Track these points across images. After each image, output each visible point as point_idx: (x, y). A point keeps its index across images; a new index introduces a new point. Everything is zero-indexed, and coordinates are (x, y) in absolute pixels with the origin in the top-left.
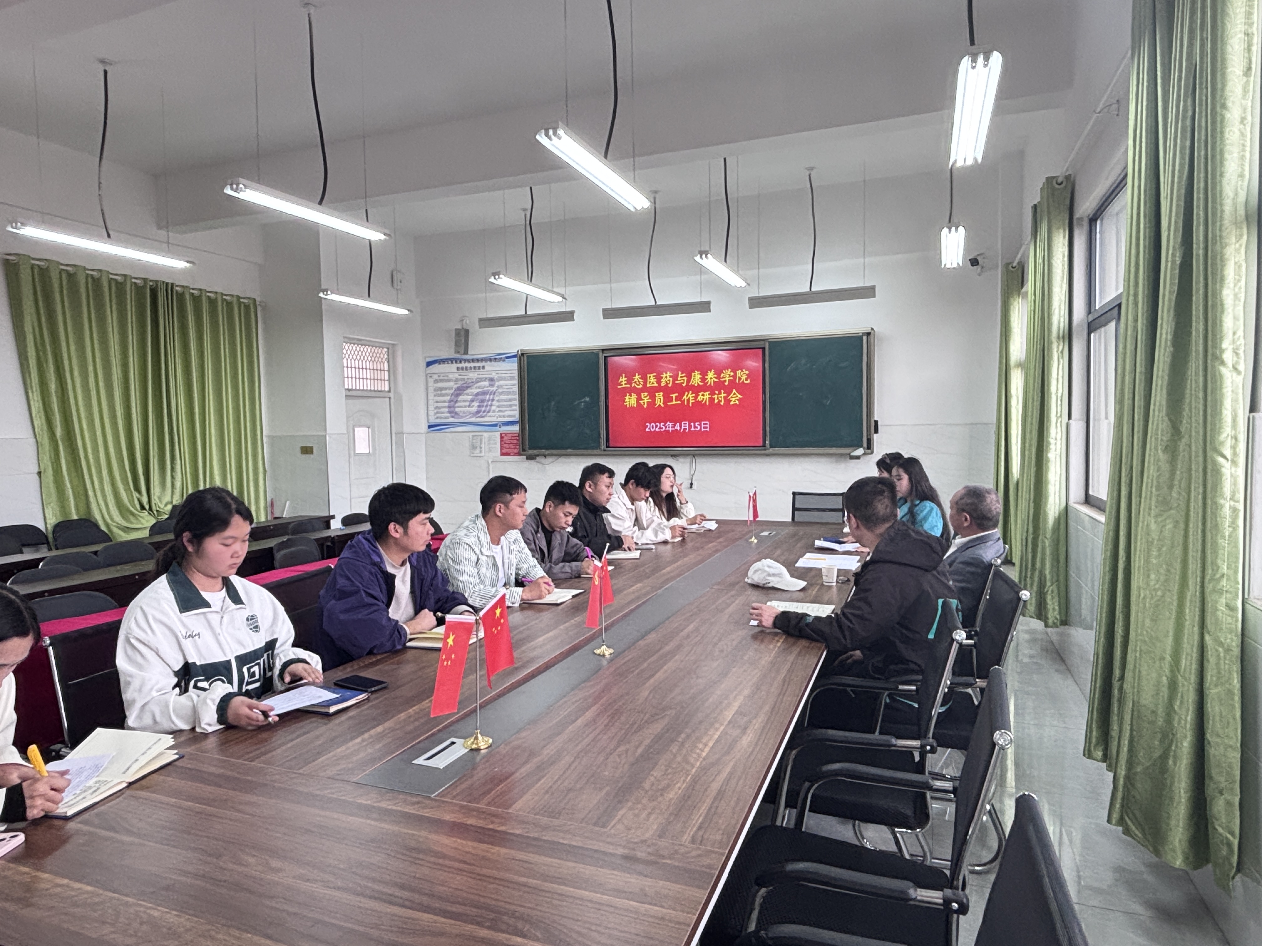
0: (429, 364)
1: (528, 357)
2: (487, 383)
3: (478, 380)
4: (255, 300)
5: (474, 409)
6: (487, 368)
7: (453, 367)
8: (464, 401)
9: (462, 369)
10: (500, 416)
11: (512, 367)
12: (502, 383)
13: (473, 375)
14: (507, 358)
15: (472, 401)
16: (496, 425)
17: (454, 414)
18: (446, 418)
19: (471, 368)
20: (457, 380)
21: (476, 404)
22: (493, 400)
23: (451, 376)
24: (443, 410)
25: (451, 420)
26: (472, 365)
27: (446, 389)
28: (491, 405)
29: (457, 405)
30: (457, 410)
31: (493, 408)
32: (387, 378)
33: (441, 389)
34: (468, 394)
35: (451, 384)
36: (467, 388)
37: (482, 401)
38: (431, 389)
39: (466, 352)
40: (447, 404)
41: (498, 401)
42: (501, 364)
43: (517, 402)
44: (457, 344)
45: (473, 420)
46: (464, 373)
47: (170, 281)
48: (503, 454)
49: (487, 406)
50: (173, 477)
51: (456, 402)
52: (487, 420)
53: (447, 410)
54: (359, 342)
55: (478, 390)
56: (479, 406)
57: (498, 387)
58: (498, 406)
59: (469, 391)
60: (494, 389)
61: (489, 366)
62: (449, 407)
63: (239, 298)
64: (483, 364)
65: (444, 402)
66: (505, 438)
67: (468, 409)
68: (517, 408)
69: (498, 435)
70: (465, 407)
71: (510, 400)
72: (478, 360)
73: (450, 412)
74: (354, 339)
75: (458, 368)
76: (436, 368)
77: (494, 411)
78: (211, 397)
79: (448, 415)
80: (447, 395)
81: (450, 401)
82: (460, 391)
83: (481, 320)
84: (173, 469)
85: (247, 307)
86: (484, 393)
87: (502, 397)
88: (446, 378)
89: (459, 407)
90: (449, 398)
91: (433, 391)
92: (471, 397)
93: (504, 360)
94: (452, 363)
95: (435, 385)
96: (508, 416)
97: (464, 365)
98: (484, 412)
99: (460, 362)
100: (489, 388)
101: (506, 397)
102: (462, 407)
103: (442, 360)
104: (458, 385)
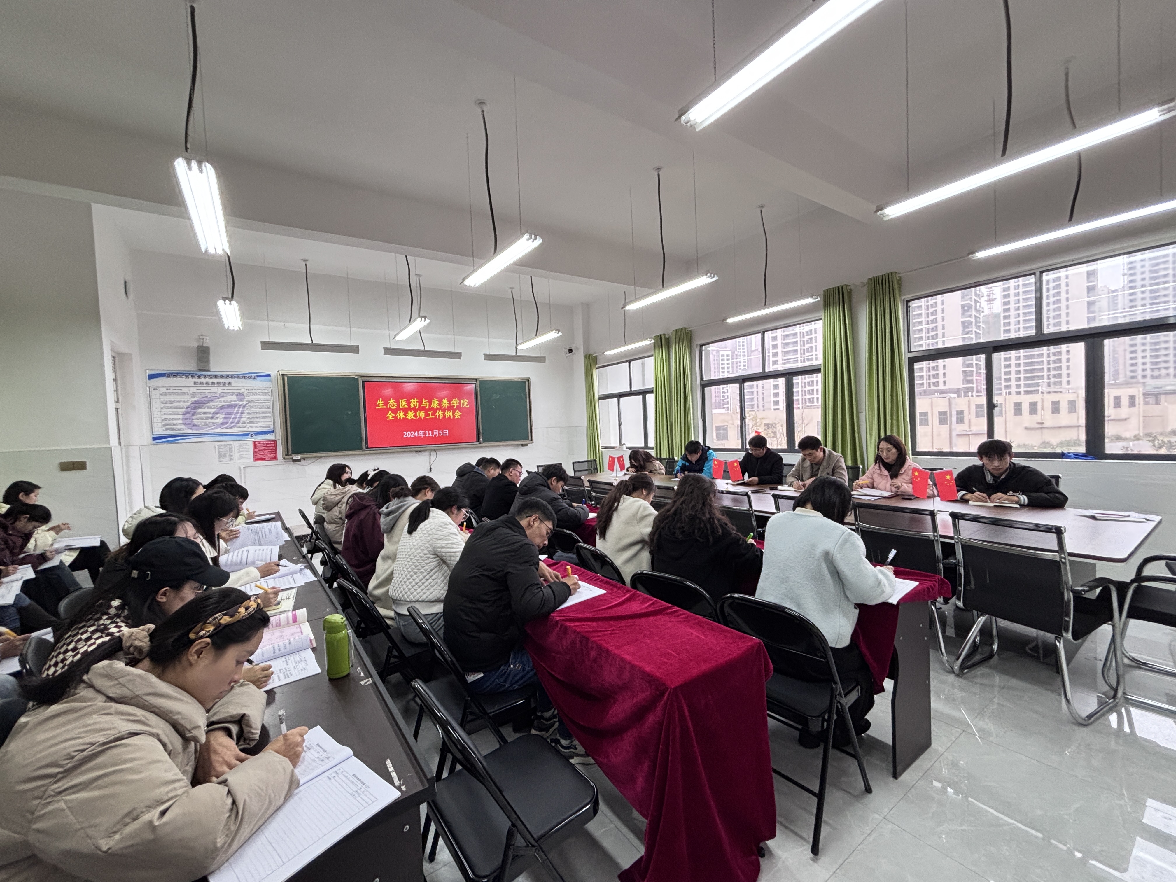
0: (151, 377)
1: (288, 377)
3: (222, 395)
5: (219, 421)
6: (234, 385)
7: (190, 381)
8: (204, 413)
9: (202, 383)
11: (272, 385)
12: (254, 398)
13: (217, 390)
14: (258, 376)
15: (216, 413)
16: (247, 435)
17: (191, 425)
18: (183, 429)
19: (213, 383)
20: (194, 394)
21: (221, 416)
22: (242, 413)
23: (185, 390)
24: (174, 422)
25: (189, 431)
26: (215, 380)
27: (179, 402)
28: (240, 417)
29: (195, 417)
30: (195, 421)
31: (242, 420)
33: (171, 402)
34: (209, 407)
35: (186, 397)
36: (209, 401)
37: (230, 413)
38: (156, 402)
39: (206, 369)
40: (181, 416)
41: (248, 413)
42: (252, 381)
44: (197, 361)
45: (218, 430)
46: (204, 387)
48: (256, 460)
49: (235, 418)
51: (193, 414)
52: (235, 430)
53: (181, 421)
55: (223, 404)
56: (225, 418)
57: (249, 402)
58: (249, 418)
59: (210, 404)
60: (244, 403)
61: (235, 383)
62: (185, 419)
64: (230, 380)
65: (178, 414)
66: (259, 446)
67: (210, 420)
69: (250, 443)
70: (207, 419)
71: (263, 413)
72: (222, 377)
73: (185, 424)
75: (195, 383)
76: (162, 381)
77: (244, 423)
79: (183, 426)
80: (180, 407)
81: (184, 414)
82: (198, 404)
83: (264, 343)
86: (231, 407)
87: (253, 410)
88: (180, 391)
89: (197, 419)
90: (184, 410)
91: (158, 403)
92: (214, 410)
93: (254, 378)
94: (187, 377)
95: (162, 397)
96: (261, 427)
97: (202, 380)
98: (232, 423)
99: (199, 377)
100: (237, 402)
101: (258, 410)
102: (202, 419)
103: (172, 374)
104: (196, 399)
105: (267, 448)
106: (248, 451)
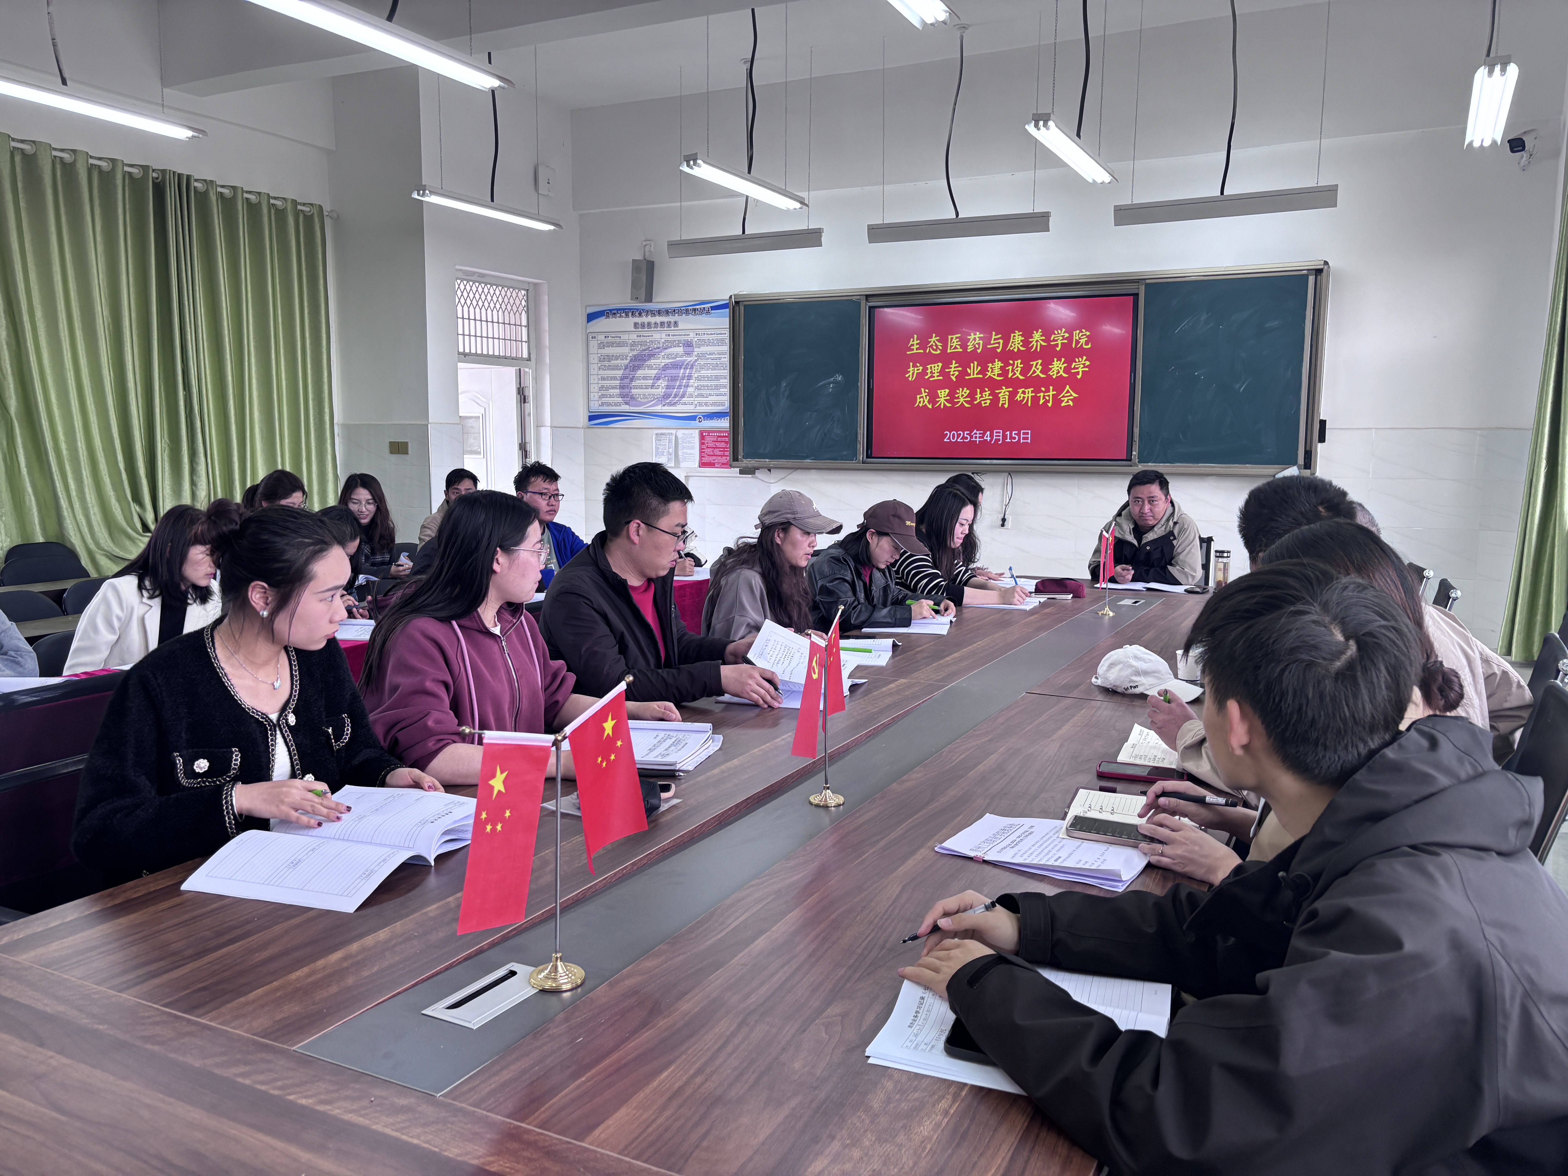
0: (591, 317)
1: (745, 306)
2: (680, 350)
3: (667, 345)
4: (320, 207)
5: (660, 391)
6: (681, 326)
7: (628, 323)
8: (645, 378)
9: (643, 325)
10: (700, 404)
11: (721, 323)
12: (704, 349)
13: (660, 336)
14: (713, 308)
15: (657, 378)
16: (693, 418)
17: (628, 398)
18: (616, 404)
19: (656, 324)
20: (634, 344)
21: (662, 383)
22: (690, 377)
23: (624, 337)
24: (611, 392)
25: (625, 408)
26: (658, 319)
27: (617, 358)
28: (687, 386)
29: (634, 384)
30: (633, 391)
31: (690, 390)
32: (525, 338)
33: (609, 358)
34: (650, 367)
35: (625, 350)
36: (651, 356)
37: (674, 379)
38: (594, 359)
39: (649, 299)
40: (617, 383)
41: (698, 379)
42: (704, 318)
43: (726, 382)
44: (635, 285)
45: (659, 408)
46: (646, 332)
47: (185, 172)
48: (703, 464)
50: (193, 483)
51: (632, 380)
52: (680, 409)
53: (617, 391)
54: (481, 279)
55: (667, 361)
56: (668, 387)
57: (698, 356)
58: (697, 388)
59: (652, 362)
60: (693, 358)
61: (684, 322)
62: (622, 387)
63: (295, 203)
64: (676, 318)
65: (614, 378)
66: (708, 439)
67: (650, 390)
68: (726, 391)
69: (696, 434)
71: (717, 378)
72: (667, 312)
73: (622, 396)
74: (474, 273)
75: (636, 325)
76: (602, 324)
78: (253, 360)
79: (620, 400)
80: (616, 368)
81: (622, 378)
82: (638, 361)
83: (672, 245)
84: (193, 471)
85: (309, 219)
86: (676, 366)
87: (704, 373)
88: (618, 340)
89: (636, 387)
90: (621, 372)
91: (596, 361)
92: (656, 371)
93: (708, 313)
94: (627, 315)
95: (601, 351)
96: (714, 404)
97: (645, 319)
98: (675, 396)
99: (640, 314)
100: (684, 358)
101: (710, 373)
102: (641, 387)
103: (611, 310)
104: (635, 353)
105: (718, 444)
106: (692, 448)
